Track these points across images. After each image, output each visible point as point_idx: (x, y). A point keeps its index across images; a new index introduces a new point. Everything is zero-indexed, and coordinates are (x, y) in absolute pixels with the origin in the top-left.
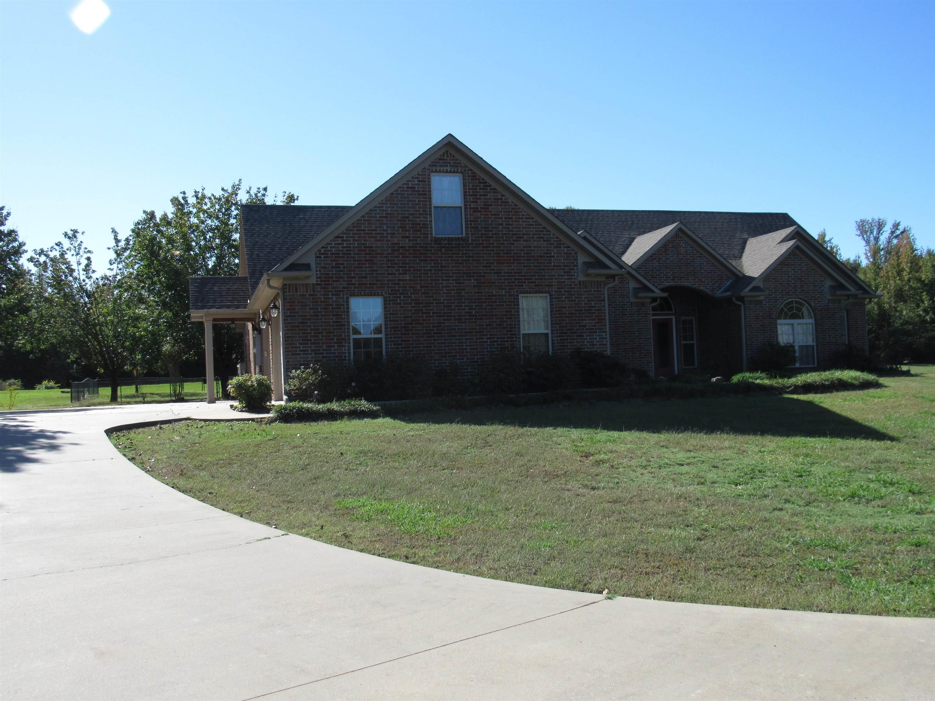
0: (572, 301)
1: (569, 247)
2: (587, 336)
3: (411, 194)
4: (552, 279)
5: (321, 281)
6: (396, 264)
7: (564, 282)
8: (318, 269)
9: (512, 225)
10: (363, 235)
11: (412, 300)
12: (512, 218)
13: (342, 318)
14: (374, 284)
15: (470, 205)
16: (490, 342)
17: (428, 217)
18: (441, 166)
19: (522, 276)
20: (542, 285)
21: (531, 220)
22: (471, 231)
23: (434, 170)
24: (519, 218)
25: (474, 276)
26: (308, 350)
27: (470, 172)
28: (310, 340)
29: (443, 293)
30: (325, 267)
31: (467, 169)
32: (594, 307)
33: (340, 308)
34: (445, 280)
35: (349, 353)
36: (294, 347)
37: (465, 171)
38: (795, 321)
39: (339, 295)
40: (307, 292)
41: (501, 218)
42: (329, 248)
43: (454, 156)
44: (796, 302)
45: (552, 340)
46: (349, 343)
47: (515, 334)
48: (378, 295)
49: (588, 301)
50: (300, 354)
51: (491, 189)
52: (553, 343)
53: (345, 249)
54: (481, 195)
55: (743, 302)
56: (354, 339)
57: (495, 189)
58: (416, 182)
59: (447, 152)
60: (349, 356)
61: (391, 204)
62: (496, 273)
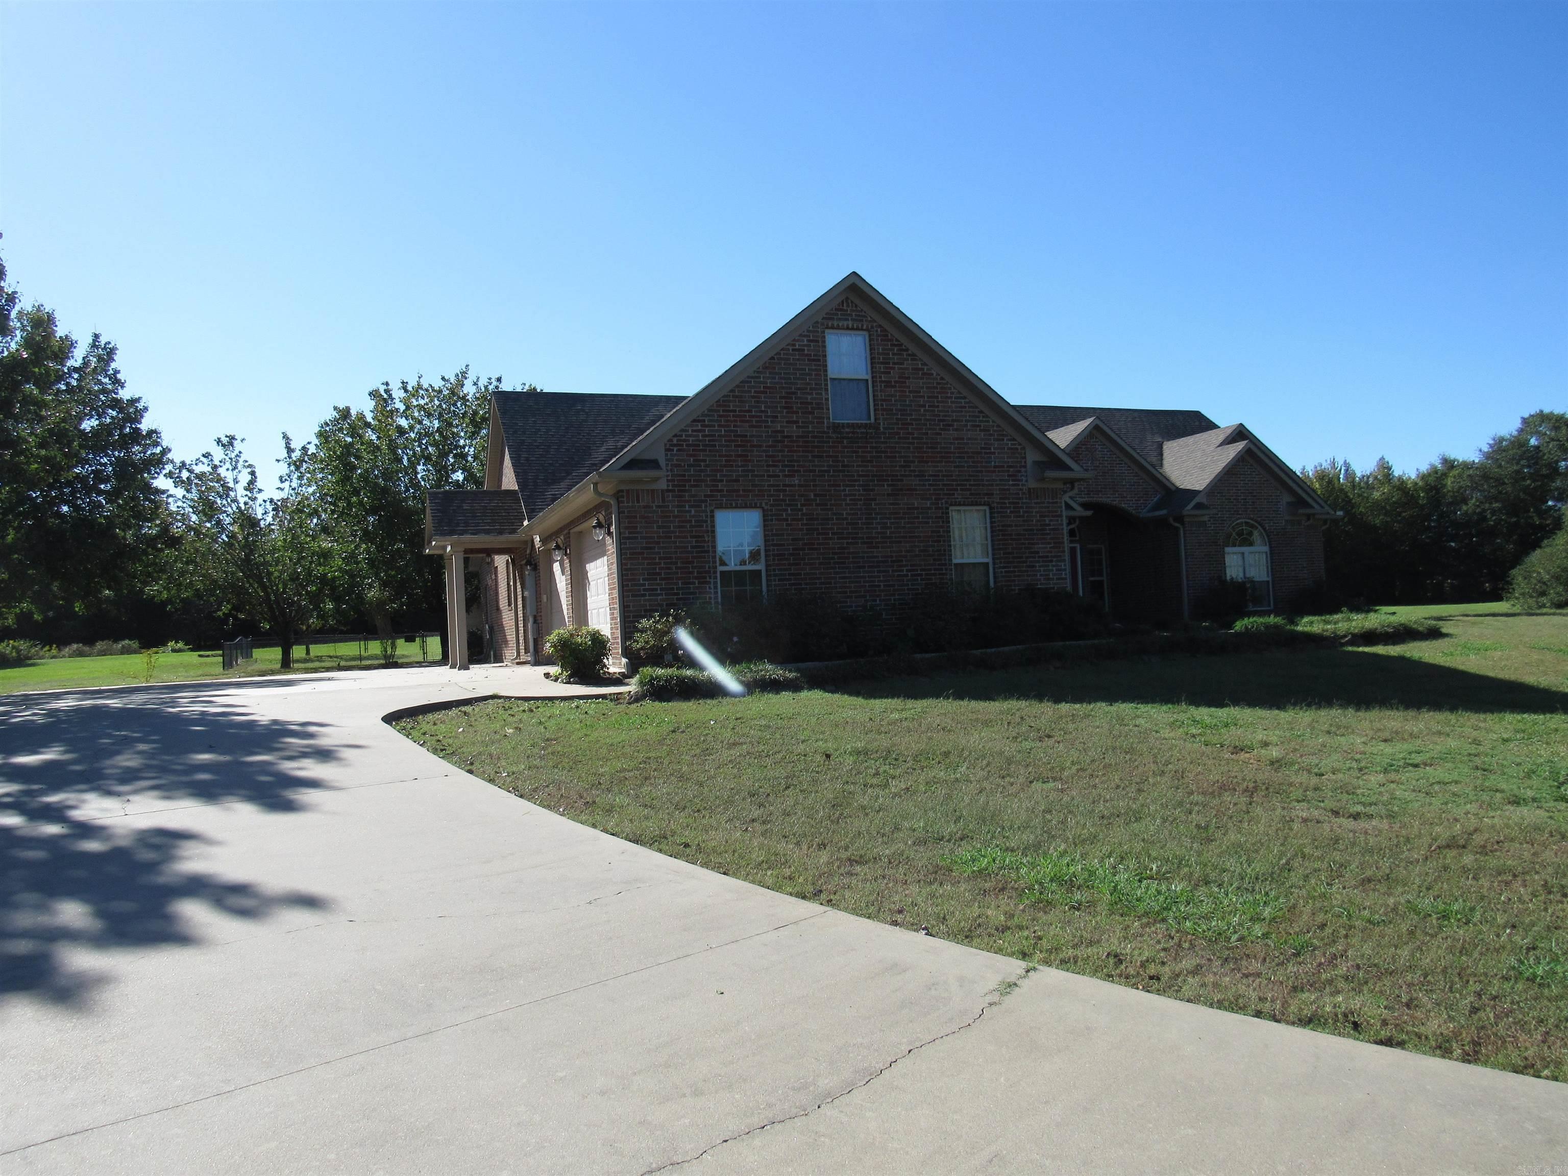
0: (1020, 517)
1: (1014, 440)
2: (1040, 566)
3: (798, 360)
4: (992, 485)
5: (673, 486)
6: (779, 461)
7: (1009, 490)
8: (669, 468)
9: (938, 407)
10: (732, 419)
11: (803, 514)
12: (937, 397)
13: (704, 542)
14: (750, 491)
15: (880, 377)
16: (912, 575)
17: (823, 393)
18: (840, 319)
19: (953, 480)
20: (979, 494)
21: (963, 401)
22: (883, 415)
23: (830, 325)
24: (947, 397)
25: (888, 480)
26: (656, 590)
27: (879, 330)
28: (660, 574)
29: (847, 504)
30: (679, 466)
31: (875, 324)
32: (1049, 525)
33: (702, 526)
34: (847, 486)
35: (716, 593)
36: (636, 585)
37: (872, 327)
38: (1245, 549)
39: (700, 506)
40: (653, 502)
41: (923, 397)
42: (684, 437)
43: (856, 306)
44: (1246, 523)
45: (994, 573)
46: (716, 578)
47: (945, 565)
48: (756, 507)
49: (1041, 516)
50: (644, 595)
51: (909, 355)
52: (995, 577)
53: (707, 439)
54: (894, 363)
55: (1183, 523)
56: (721, 572)
57: (913, 355)
58: (805, 343)
59: (847, 298)
60: (716, 598)
61: (770, 373)
62: (918, 476)
